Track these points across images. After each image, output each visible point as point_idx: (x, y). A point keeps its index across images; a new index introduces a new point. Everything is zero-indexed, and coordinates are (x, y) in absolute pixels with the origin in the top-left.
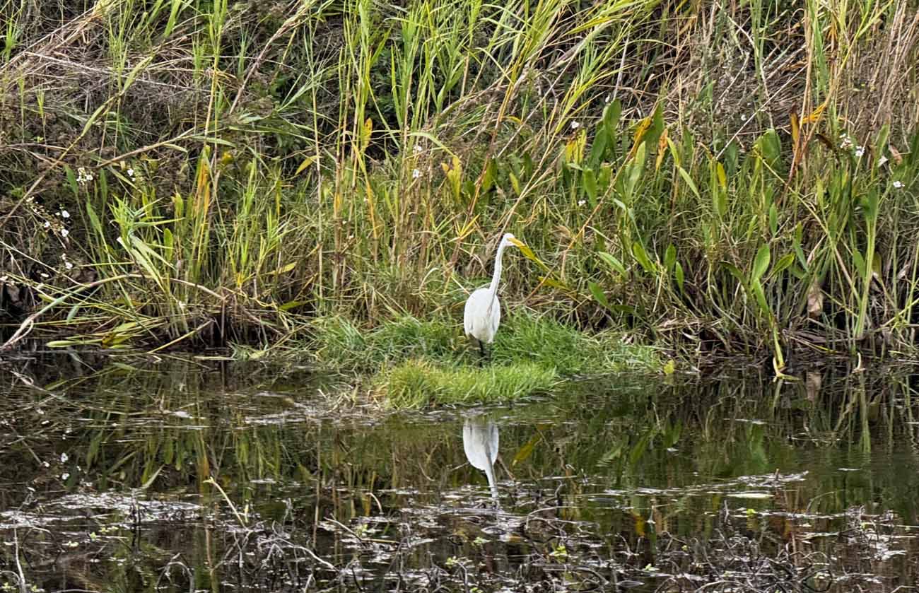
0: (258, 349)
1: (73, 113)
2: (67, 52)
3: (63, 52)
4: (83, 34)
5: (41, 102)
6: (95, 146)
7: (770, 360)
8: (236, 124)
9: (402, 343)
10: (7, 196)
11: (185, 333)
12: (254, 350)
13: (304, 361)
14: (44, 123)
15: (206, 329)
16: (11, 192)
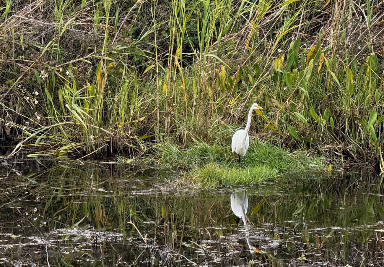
0: (129, 158)
1: (37, 44)
2: (32, 15)
3: (31, 15)
4: (40, 7)
5: (22, 39)
6: (47, 61)
7: (378, 165)
8: (115, 50)
9: (201, 156)
10: (5, 84)
11: (93, 150)
12: (127, 159)
13: (153, 164)
14: (23, 49)
15: (103, 149)
16: (7, 82)
